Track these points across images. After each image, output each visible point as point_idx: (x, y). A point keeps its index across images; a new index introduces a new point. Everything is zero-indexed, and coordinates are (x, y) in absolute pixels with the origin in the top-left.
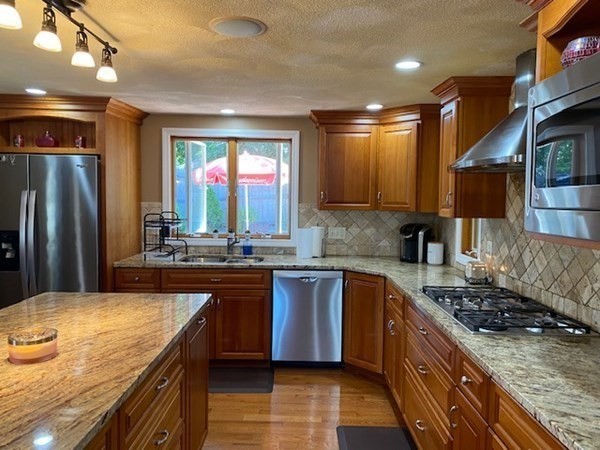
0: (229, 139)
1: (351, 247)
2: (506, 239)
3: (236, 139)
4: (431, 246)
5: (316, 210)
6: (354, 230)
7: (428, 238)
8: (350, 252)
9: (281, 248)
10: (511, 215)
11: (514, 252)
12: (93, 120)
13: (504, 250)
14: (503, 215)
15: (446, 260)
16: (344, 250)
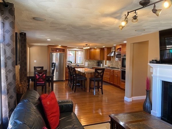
3: (76, 50)
4: (101, 64)
5: (86, 60)
6: (91, 63)
7: (101, 63)
11: (112, 64)
12: (64, 49)
14: (111, 60)
15: (103, 66)
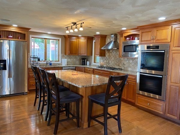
0: (45, 39)
1: (71, 63)
2: (105, 60)
3: (47, 39)
4: (88, 62)
5: (64, 55)
7: (87, 60)
8: (71, 64)
9: (57, 64)
10: (107, 56)
11: (107, 61)
12: (25, 33)
13: (105, 61)
14: (105, 56)
16: (70, 63)
